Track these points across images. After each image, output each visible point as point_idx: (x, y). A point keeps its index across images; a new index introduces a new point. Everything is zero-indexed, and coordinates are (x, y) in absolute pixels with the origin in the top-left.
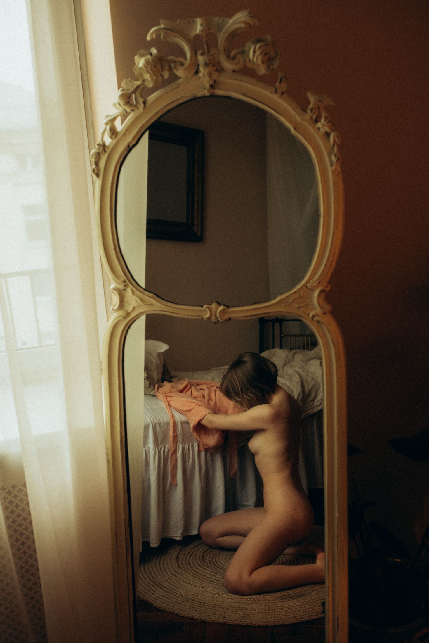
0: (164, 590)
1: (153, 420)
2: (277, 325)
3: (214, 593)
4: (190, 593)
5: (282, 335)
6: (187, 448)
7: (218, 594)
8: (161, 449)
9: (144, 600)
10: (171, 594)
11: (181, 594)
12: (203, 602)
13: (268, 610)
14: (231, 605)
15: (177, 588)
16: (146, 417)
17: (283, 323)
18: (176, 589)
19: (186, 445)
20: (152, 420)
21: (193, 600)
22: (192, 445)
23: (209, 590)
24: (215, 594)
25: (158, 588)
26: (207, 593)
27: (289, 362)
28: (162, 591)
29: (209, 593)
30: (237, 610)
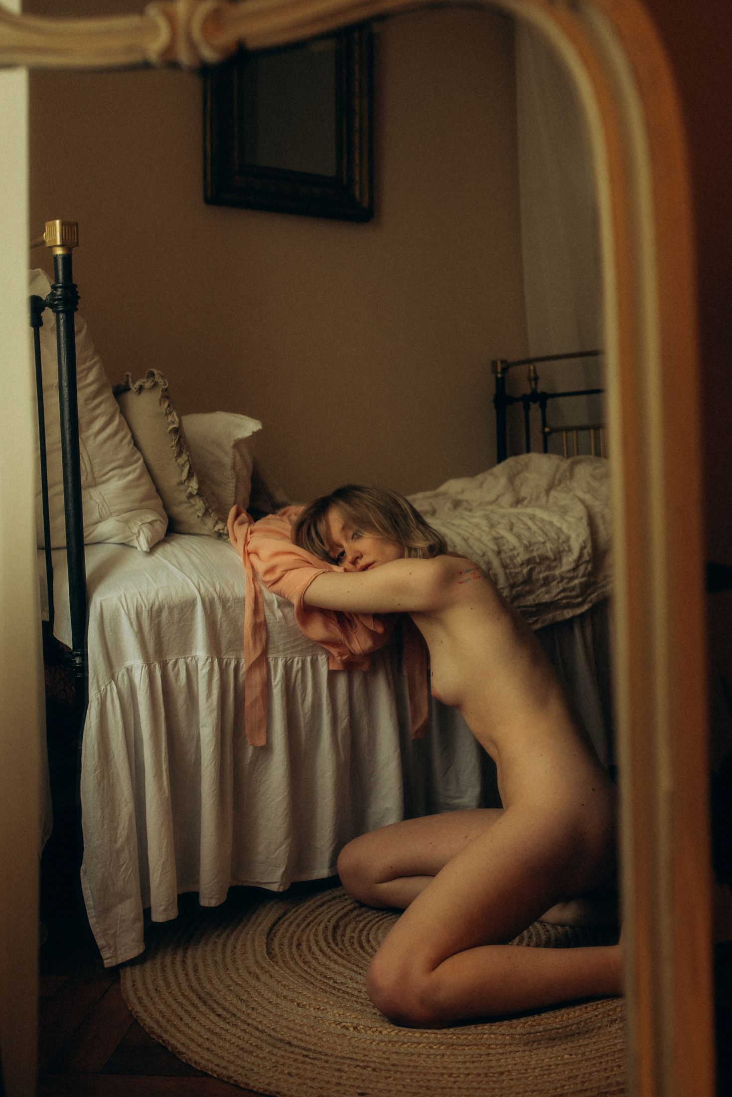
0: (219, 1016)
1: (207, 590)
2: (535, 408)
3: (346, 1024)
4: (284, 1023)
5: (547, 430)
6: (300, 665)
7: (355, 1028)
8: (228, 664)
9: (161, 1041)
10: (235, 1025)
11: (260, 1027)
12: (312, 1048)
13: (486, 1075)
14: (388, 1059)
15: (253, 1008)
16: (187, 583)
17: (549, 402)
18: (250, 1011)
19: (296, 660)
20: (203, 591)
21: (289, 1043)
22: (312, 660)
23: (334, 1015)
24: (347, 1028)
25: (203, 1008)
26: (327, 1024)
27: (560, 482)
28: (212, 1016)
29: (334, 1025)
30: (402, 1073)
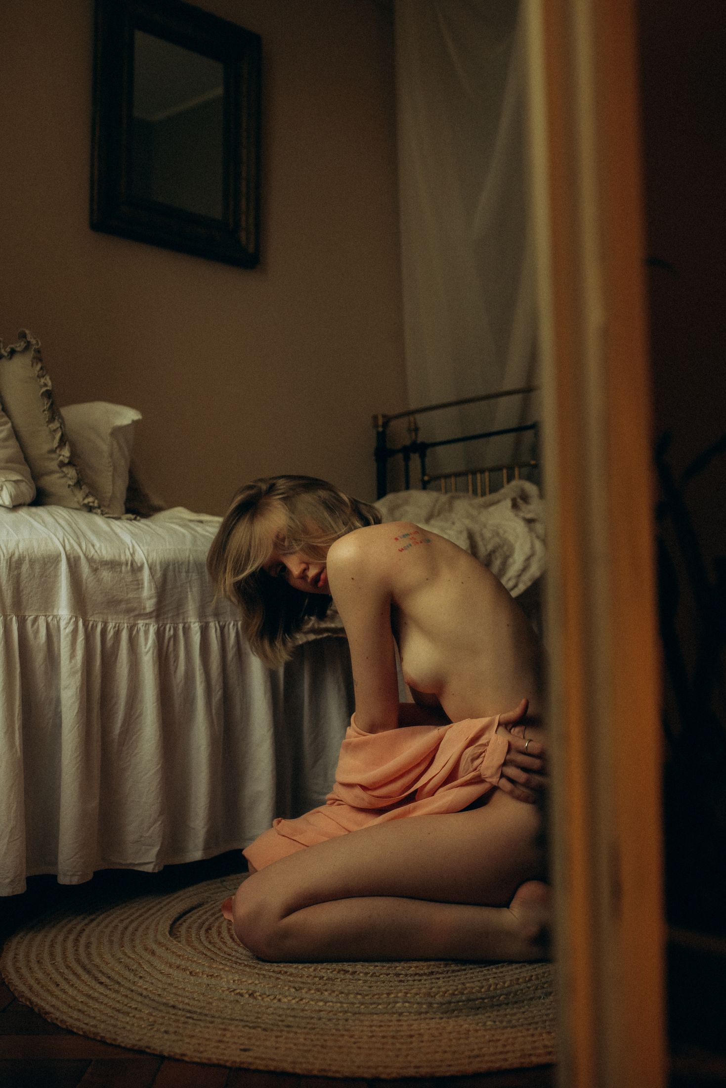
0: (101, 983)
1: (72, 547)
3: (242, 991)
4: (174, 990)
6: (172, 632)
7: (251, 995)
10: (117, 992)
11: (145, 993)
12: (199, 1011)
13: (393, 1037)
14: (282, 1021)
15: (141, 977)
16: (51, 539)
17: (429, 451)
18: (136, 979)
19: (168, 627)
20: (68, 547)
21: (174, 1007)
22: (184, 628)
23: (228, 982)
24: (241, 995)
25: (85, 976)
26: (220, 991)
28: (94, 983)
29: (227, 992)
30: (296, 1033)
